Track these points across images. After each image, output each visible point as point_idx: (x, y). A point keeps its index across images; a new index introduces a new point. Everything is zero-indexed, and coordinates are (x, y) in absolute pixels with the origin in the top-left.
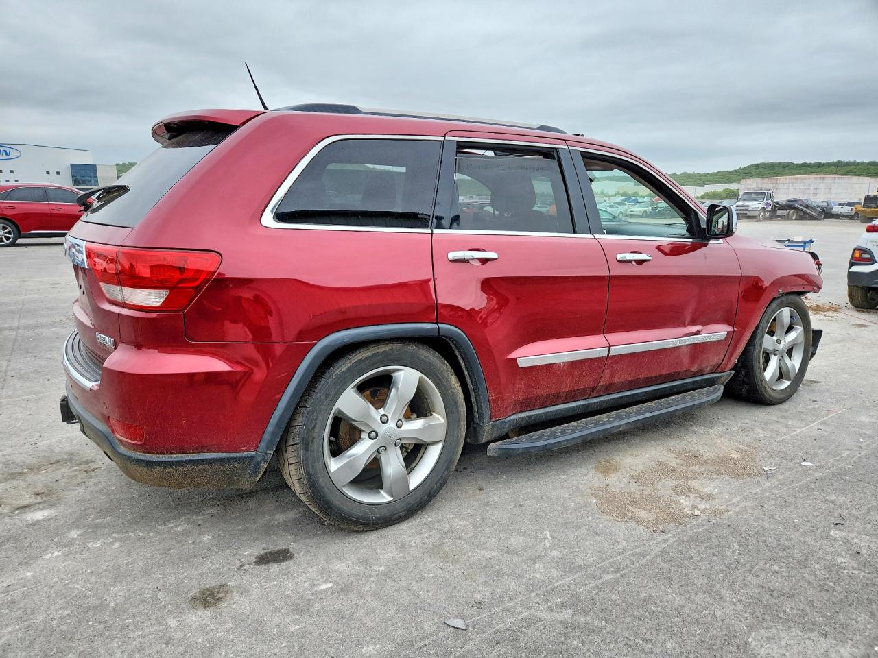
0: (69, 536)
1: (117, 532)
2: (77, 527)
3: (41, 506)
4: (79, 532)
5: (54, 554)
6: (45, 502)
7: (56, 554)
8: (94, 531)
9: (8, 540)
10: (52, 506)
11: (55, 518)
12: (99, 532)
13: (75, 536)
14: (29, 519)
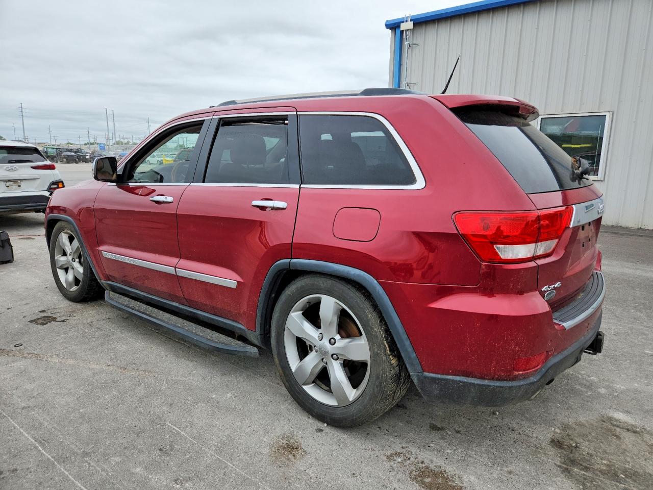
0: (606, 391)
1: (578, 377)
2: (599, 393)
3: (618, 423)
4: (600, 390)
5: (620, 387)
6: (614, 425)
7: (618, 386)
8: (589, 386)
9: (647, 412)
10: (610, 419)
11: (611, 407)
12: (587, 384)
13: (603, 389)
14: (630, 418)
